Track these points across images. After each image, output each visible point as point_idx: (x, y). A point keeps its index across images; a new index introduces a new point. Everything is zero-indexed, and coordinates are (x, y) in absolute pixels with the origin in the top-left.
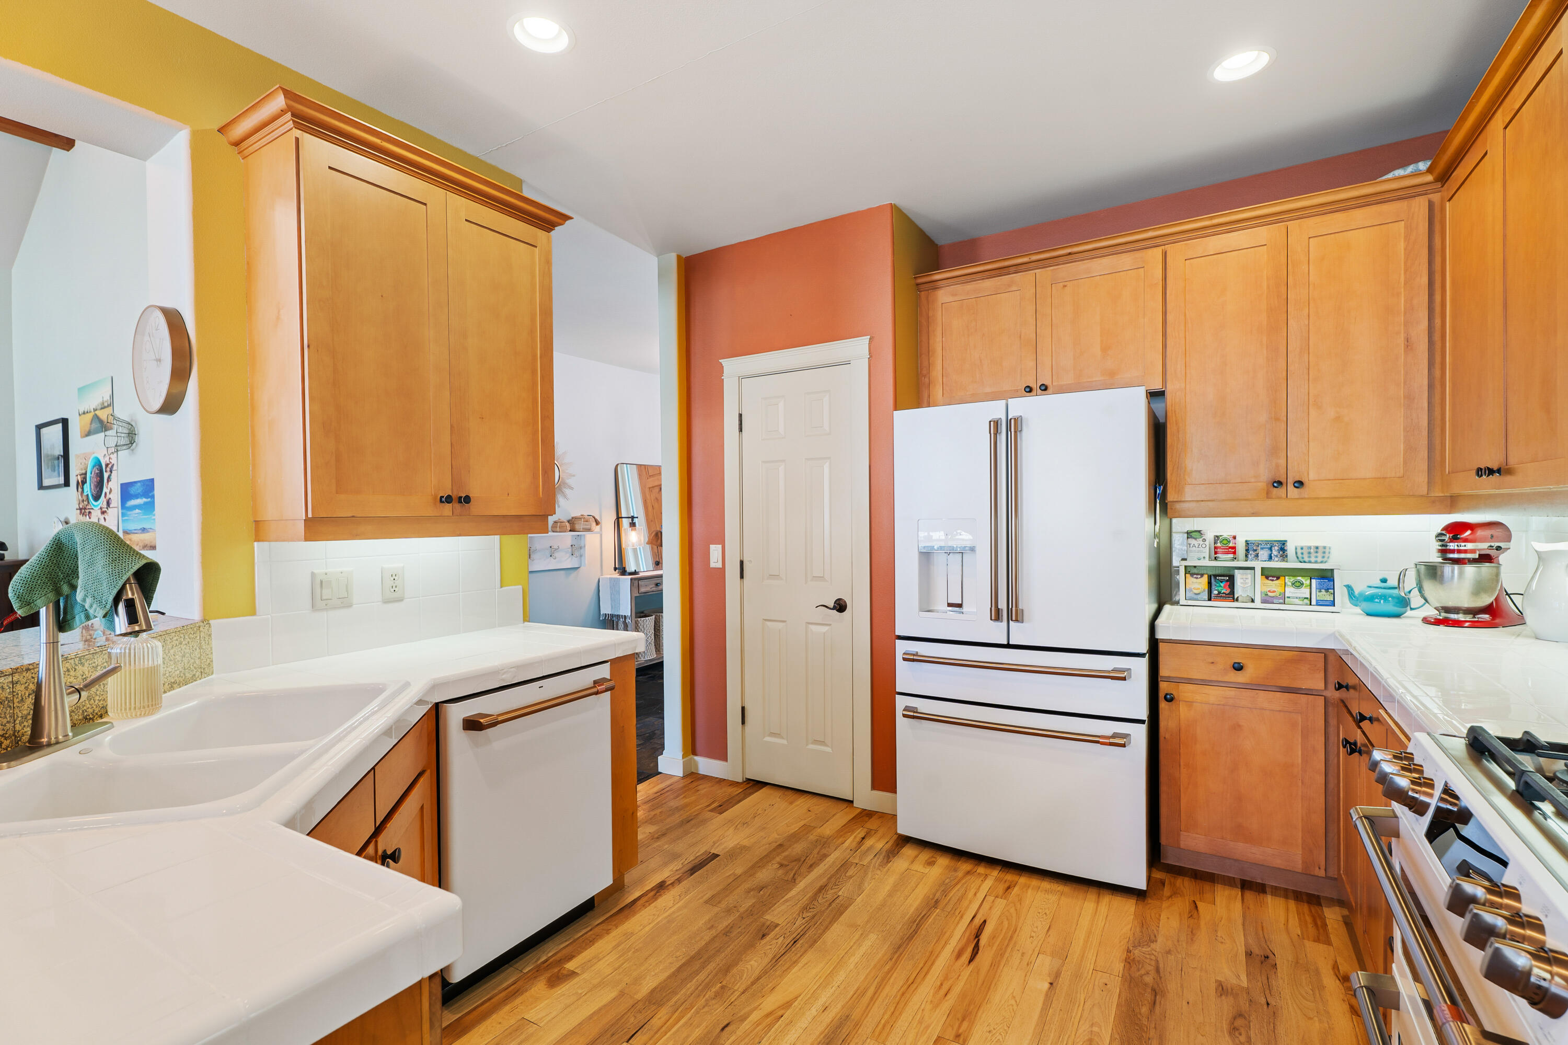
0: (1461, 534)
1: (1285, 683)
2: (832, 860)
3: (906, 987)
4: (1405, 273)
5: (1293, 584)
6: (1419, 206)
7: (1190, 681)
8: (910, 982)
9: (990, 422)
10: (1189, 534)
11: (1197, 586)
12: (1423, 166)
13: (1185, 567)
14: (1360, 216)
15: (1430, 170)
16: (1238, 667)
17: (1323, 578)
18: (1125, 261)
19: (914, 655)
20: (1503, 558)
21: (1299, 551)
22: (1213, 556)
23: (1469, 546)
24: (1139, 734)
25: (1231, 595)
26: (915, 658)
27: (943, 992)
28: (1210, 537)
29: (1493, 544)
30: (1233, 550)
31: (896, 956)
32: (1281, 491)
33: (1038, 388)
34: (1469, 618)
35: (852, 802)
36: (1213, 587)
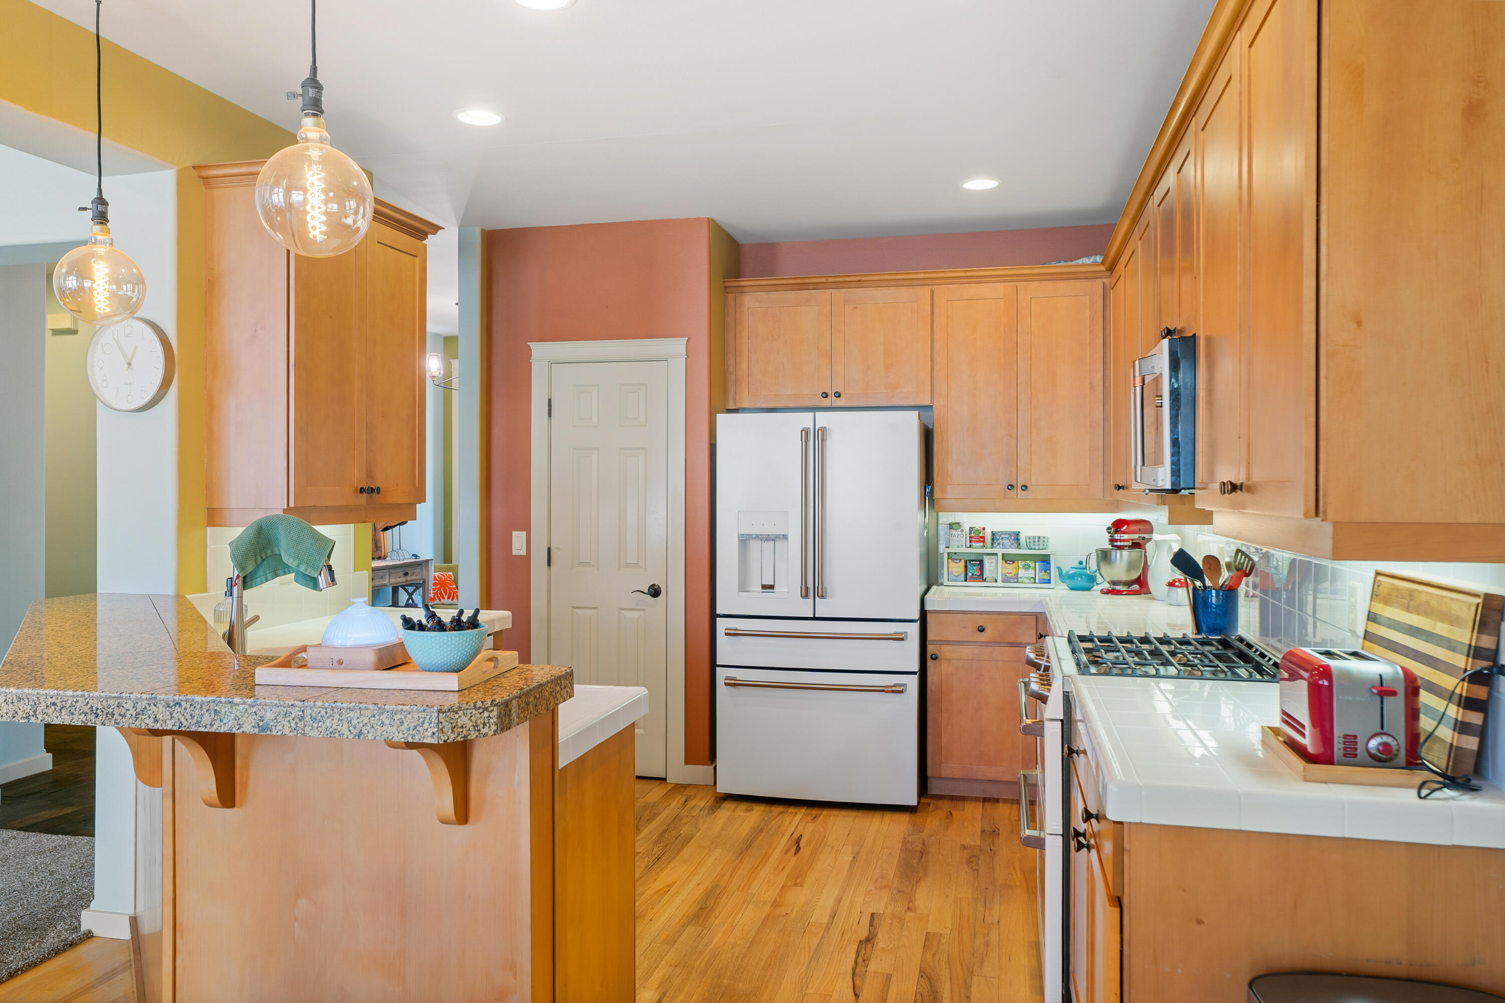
0: (1120, 528)
1: (1011, 640)
2: (665, 816)
3: (753, 869)
4: (1090, 335)
5: (1024, 567)
6: (1098, 285)
7: (949, 643)
8: (755, 867)
9: (802, 431)
10: (951, 526)
11: (957, 569)
12: (1099, 259)
13: (948, 553)
14: (1063, 287)
15: (1103, 263)
16: (981, 630)
17: (1043, 561)
18: (903, 293)
19: (735, 630)
20: (1149, 546)
21: (1028, 540)
22: (968, 544)
23: (1126, 537)
24: (913, 683)
25: (981, 577)
26: (736, 632)
27: (781, 867)
28: (966, 528)
29: (1140, 535)
30: (982, 539)
31: (740, 857)
32: (1013, 492)
33: (833, 395)
34: (1125, 588)
35: (665, 779)
36: (968, 570)
